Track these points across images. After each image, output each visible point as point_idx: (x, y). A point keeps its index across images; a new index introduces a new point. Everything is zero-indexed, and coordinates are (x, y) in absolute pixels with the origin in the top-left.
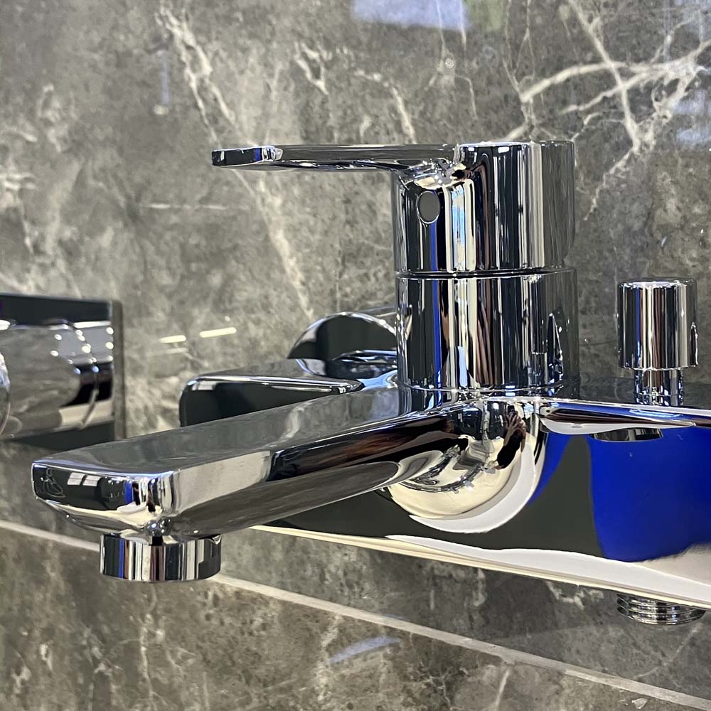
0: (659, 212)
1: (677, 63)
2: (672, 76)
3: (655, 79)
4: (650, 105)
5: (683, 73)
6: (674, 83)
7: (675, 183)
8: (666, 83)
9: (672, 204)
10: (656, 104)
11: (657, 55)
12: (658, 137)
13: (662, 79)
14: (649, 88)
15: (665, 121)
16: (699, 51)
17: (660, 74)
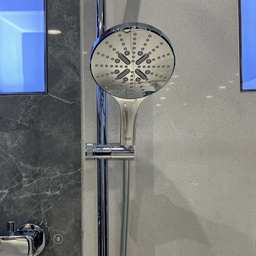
0: (3, 210)
1: (6, 190)
2: (5, 192)
3: (2, 192)
4: (2, 196)
5: (6, 192)
6: (5, 193)
7: (6, 206)
8: (4, 193)
9: (5, 209)
10: (3, 196)
11: (3, 189)
12: (3, 200)
13: (4, 192)
14: (2, 193)
15: (4, 198)
16: (9, 189)
17: (3, 192)
